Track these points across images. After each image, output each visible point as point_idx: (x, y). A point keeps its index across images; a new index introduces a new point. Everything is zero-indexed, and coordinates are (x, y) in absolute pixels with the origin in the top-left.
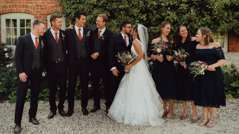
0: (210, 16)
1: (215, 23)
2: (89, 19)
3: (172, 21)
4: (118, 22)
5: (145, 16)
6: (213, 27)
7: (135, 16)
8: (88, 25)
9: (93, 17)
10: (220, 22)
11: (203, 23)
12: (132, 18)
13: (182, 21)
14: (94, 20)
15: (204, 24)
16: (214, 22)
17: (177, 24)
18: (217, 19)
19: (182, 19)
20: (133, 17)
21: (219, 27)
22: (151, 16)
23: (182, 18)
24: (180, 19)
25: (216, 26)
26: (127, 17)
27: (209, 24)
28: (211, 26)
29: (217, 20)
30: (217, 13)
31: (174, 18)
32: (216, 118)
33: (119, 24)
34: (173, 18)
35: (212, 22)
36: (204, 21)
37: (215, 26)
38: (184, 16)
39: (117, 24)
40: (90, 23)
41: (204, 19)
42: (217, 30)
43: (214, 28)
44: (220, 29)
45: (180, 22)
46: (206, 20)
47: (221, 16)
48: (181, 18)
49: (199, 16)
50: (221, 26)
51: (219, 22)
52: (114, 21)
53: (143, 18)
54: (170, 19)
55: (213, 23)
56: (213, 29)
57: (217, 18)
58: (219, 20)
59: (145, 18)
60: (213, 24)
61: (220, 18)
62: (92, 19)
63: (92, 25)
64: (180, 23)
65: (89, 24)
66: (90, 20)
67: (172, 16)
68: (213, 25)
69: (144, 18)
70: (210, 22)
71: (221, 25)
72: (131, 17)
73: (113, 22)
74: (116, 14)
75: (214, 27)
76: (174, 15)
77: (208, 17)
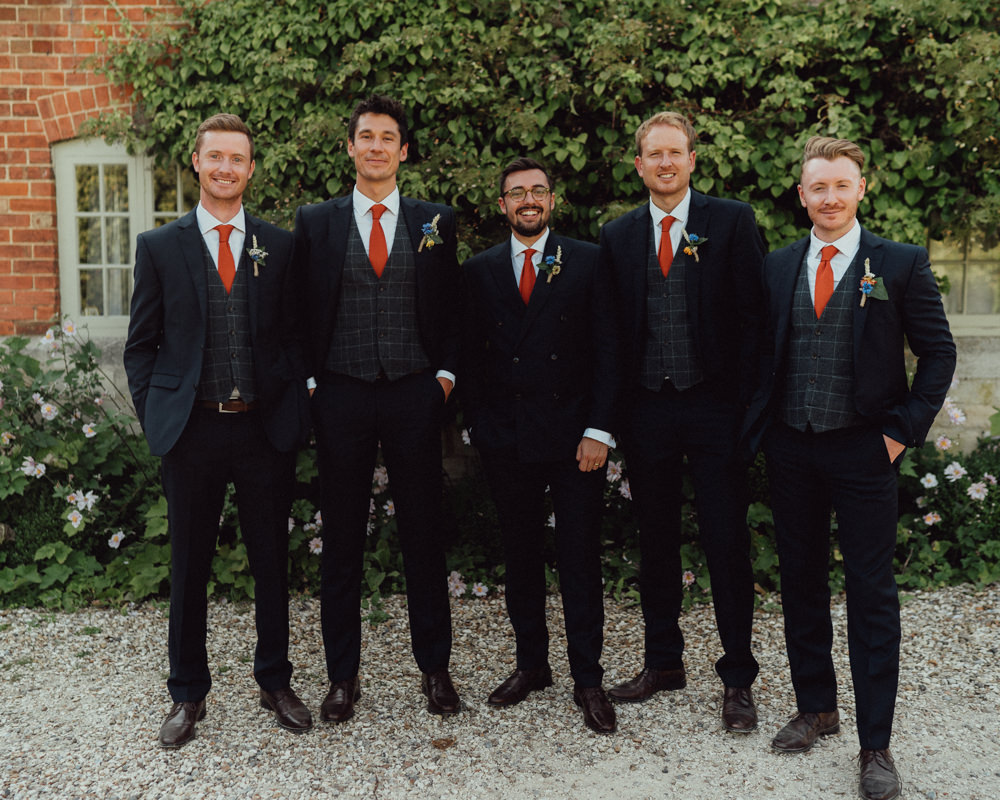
0: (932, 143)
1: (956, 180)
2: (277, 164)
3: (725, 171)
4: (436, 178)
5: (581, 144)
6: (946, 200)
7: (526, 147)
8: (274, 196)
9: (298, 152)
10: (986, 176)
11: (893, 180)
13: (778, 168)
14: (302, 171)
15: (897, 188)
16: (952, 174)
17: (752, 187)
18: (971, 158)
19: (779, 162)
20: (514, 149)
21: (981, 201)
22: (614, 144)
23: (779, 154)
24: (766, 158)
25: (965, 197)
26: (480, 152)
27: (927, 185)
28: (936, 196)
29: (967, 162)
30: (969, 123)
31: (736, 157)
32: (966, 701)
33: (437, 189)
34: (732, 154)
35: (941, 174)
36: (900, 172)
37: (955, 196)
38: (788, 141)
39: (431, 192)
40: (284, 185)
41: (899, 159)
42: (969, 219)
43: (952, 208)
44: (988, 210)
45: (767, 178)
46: (908, 163)
47: (990, 142)
48: (773, 153)
49: (874, 142)
50: (993, 194)
51: (978, 174)
53: (570, 155)
54: (718, 160)
55: (944, 177)
56: (945, 210)
57: (967, 150)
58: (981, 161)
59: (578, 155)
60: (949, 185)
61: (986, 151)
62: (293, 163)
63: (291, 200)
64: (770, 183)
65: (277, 190)
66: (283, 169)
67: (724, 146)
68: (946, 191)
69: (572, 159)
70: (931, 174)
71: (990, 192)
72: (504, 152)
73: (408, 182)
74: (422, 138)
75: (952, 201)
76: (735, 137)
77: (922, 145)
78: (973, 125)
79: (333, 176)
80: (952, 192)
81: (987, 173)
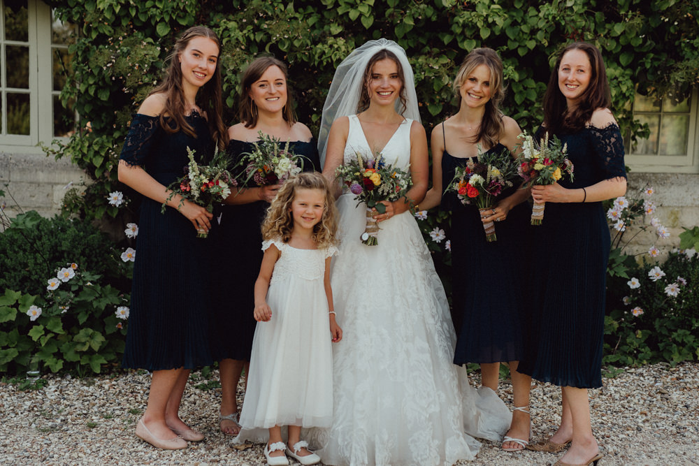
0: (643, 17)
1: (660, 47)
2: (111, 5)
3: (485, 34)
4: (250, 27)
5: (369, 5)
6: (652, 63)
7: (326, 6)
8: (107, 33)
10: (683, 45)
11: (611, 45)
12: (310, 15)
13: (523, 33)
14: (133, 13)
15: (614, 52)
16: (657, 43)
17: (505, 48)
18: (672, 30)
19: (524, 28)
20: (313, 7)
21: (679, 65)
22: (395, 8)
23: (524, 21)
24: (514, 24)
25: (666, 60)
26: (285, 7)
27: (637, 50)
28: (644, 59)
29: (669, 33)
31: (494, 23)
33: (252, 37)
34: (490, 20)
35: (649, 42)
36: (617, 39)
37: (659, 60)
38: (532, 11)
39: (247, 39)
40: (116, 24)
41: (618, 29)
42: (669, 78)
43: (655, 69)
44: (684, 71)
45: (515, 40)
46: (623, 33)
47: (688, 17)
48: (519, 21)
49: (597, 14)
50: (688, 59)
51: (677, 43)
52: (232, 25)
53: (361, 15)
54: (479, 25)
55: (650, 45)
56: (650, 71)
57: (670, 23)
58: (680, 32)
59: (367, 15)
60: (654, 51)
61: (684, 24)
63: (124, 37)
64: (517, 44)
65: (110, 28)
66: (117, 10)
67: (485, 14)
68: (652, 55)
69: (362, 18)
70: (641, 42)
71: (686, 57)
72: (305, 9)
73: (226, 29)
75: (656, 64)
76: (493, 6)
77: (636, 18)
78: (675, 4)
79: (162, 20)
80: (656, 56)
81: (684, 42)
